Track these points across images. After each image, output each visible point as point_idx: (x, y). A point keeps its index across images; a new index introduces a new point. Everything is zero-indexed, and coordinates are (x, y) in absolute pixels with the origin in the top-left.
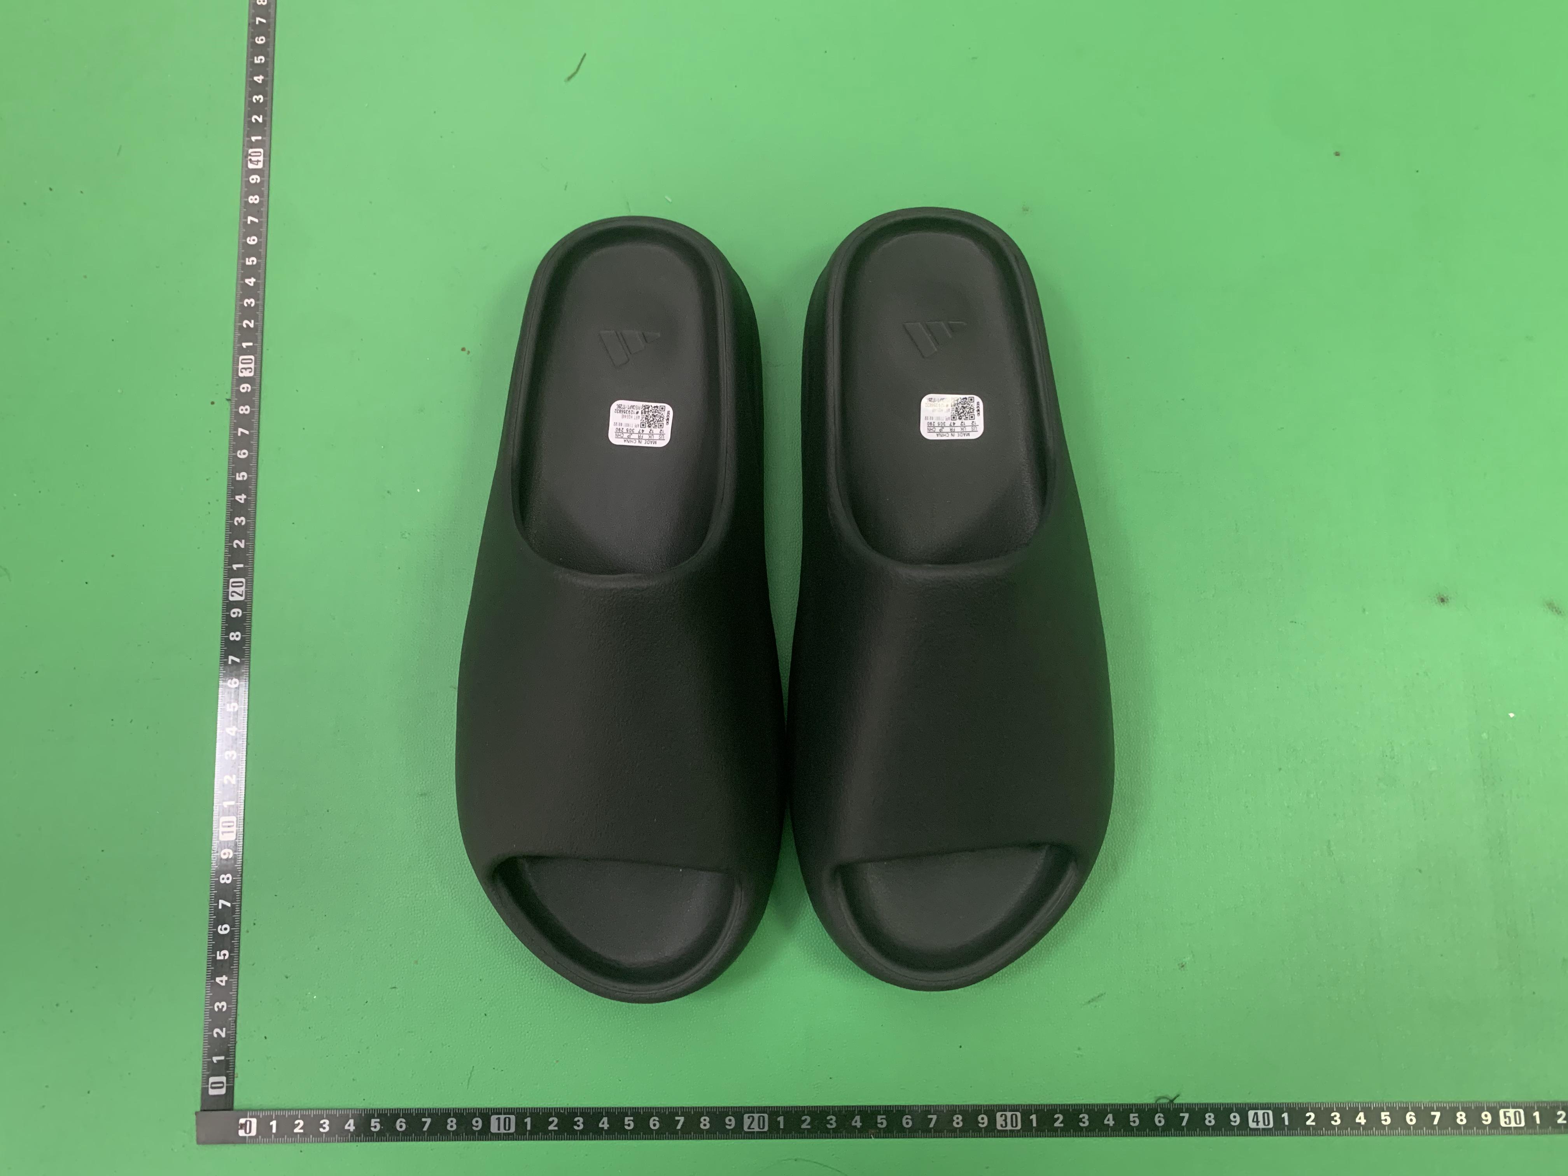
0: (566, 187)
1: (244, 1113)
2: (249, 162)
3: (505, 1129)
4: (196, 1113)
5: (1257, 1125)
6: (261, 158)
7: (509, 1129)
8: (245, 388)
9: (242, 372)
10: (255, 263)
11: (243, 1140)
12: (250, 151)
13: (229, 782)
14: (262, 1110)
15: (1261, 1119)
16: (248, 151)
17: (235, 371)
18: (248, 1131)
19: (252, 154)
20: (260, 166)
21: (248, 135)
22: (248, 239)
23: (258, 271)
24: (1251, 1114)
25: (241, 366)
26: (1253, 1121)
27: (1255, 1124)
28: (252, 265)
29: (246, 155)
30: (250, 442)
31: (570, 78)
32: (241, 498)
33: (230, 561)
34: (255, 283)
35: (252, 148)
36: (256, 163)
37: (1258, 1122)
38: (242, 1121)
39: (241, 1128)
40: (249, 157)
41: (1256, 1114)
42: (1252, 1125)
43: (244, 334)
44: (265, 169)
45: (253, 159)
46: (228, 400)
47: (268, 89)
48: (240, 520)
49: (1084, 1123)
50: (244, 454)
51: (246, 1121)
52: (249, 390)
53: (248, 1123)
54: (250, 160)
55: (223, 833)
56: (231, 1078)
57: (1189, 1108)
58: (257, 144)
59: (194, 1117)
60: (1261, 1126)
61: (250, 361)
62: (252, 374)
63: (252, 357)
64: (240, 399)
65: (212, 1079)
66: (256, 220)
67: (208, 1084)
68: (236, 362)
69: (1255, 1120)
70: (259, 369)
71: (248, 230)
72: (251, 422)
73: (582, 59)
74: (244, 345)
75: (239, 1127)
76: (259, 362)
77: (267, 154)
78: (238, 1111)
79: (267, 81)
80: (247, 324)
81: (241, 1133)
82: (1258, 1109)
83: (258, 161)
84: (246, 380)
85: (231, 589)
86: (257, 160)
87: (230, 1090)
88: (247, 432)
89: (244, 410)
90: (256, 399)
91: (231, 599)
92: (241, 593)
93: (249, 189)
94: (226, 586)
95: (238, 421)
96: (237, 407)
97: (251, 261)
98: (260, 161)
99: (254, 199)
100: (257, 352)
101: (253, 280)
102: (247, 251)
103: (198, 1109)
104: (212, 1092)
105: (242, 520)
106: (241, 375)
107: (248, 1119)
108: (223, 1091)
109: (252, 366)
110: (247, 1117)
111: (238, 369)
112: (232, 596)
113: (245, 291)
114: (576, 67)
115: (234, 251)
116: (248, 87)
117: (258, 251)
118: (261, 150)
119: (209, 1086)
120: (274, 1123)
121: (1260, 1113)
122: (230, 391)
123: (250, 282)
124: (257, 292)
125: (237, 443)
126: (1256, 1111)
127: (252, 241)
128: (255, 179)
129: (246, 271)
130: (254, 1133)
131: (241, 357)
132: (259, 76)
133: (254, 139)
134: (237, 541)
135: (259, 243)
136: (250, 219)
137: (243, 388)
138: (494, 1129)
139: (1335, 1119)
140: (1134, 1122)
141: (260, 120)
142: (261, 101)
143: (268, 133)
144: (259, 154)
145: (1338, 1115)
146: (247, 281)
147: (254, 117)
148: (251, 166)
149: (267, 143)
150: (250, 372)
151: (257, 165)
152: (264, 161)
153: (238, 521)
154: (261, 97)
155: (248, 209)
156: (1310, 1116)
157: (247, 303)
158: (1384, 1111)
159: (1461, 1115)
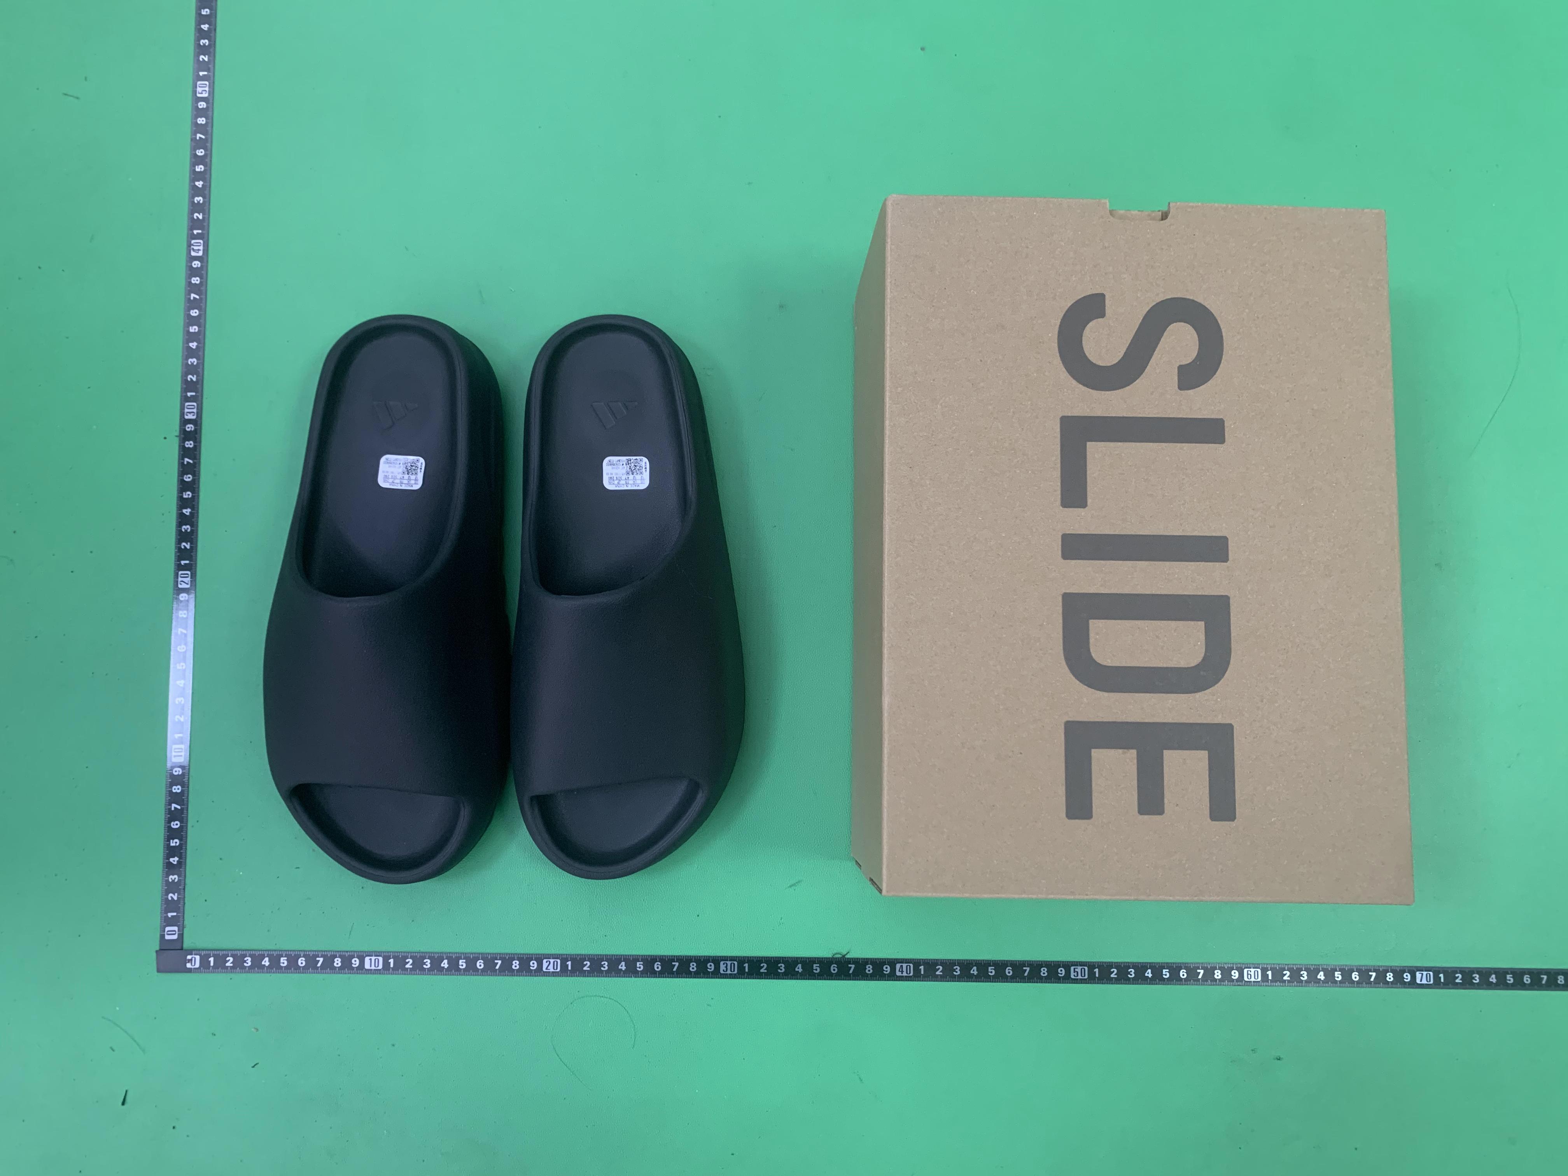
1: (190, 952)
2: (192, 251)
3: (375, 966)
4: (156, 951)
5: (902, 974)
6: (201, 248)
7: (378, 967)
8: (190, 427)
9: (187, 415)
10: (197, 330)
11: (190, 971)
12: (193, 241)
13: (179, 720)
14: (203, 950)
15: (904, 969)
16: (191, 242)
17: (182, 414)
18: (193, 964)
19: (194, 244)
20: (200, 254)
21: (191, 228)
22: (191, 311)
23: (199, 337)
24: (898, 966)
25: (186, 410)
26: (899, 971)
27: (901, 973)
28: (195, 332)
29: (189, 245)
30: (193, 469)
32: (186, 511)
33: (179, 558)
34: (196, 346)
35: (194, 239)
36: (197, 251)
37: (902, 972)
38: (189, 957)
39: (188, 962)
40: (192, 247)
41: (902, 966)
42: (898, 974)
43: (188, 386)
44: (204, 256)
45: (195, 248)
46: (176, 436)
47: (207, 192)
49: (781, 970)
50: (189, 478)
51: (192, 957)
52: (193, 429)
53: (193, 959)
54: (193, 249)
55: (174, 757)
56: (182, 929)
57: (856, 961)
58: (198, 237)
59: (155, 954)
60: (905, 974)
61: (193, 407)
62: (194, 417)
63: (195, 404)
64: (186, 436)
65: (167, 929)
66: (197, 297)
67: (165, 932)
68: (182, 407)
69: (901, 970)
70: (200, 413)
71: (191, 304)
72: (195, 453)
74: (189, 394)
75: (187, 961)
76: (199, 407)
77: (206, 244)
78: (186, 950)
79: (206, 186)
80: (191, 378)
81: (189, 965)
82: (903, 963)
83: (199, 250)
84: (190, 421)
85: (178, 579)
86: (198, 248)
87: (181, 936)
88: (191, 461)
89: (189, 444)
90: (197, 436)
91: (178, 586)
92: (187, 582)
93: (192, 272)
94: (176, 576)
95: (185, 452)
96: (184, 442)
97: (194, 329)
99: (196, 280)
100: (198, 399)
101: (195, 344)
102: (190, 321)
103: (158, 948)
104: (167, 937)
105: (186, 527)
106: (186, 417)
107: (193, 956)
108: (175, 937)
109: (195, 411)
110: (192, 955)
111: (184, 412)
112: (181, 584)
113: (189, 353)
115: (180, 321)
116: (191, 190)
117: (198, 321)
118: (201, 241)
119: (166, 933)
120: (212, 959)
121: (904, 965)
122: (178, 430)
123: (193, 346)
124: (198, 354)
125: (184, 469)
126: (901, 964)
127: (194, 313)
128: (196, 264)
129: (189, 337)
130: (197, 965)
131: (186, 404)
132: (199, 181)
133: (195, 232)
134: (184, 544)
135: (200, 315)
136: (193, 296)
137: (188, 428)
138: (367, 966)
139: (956, 970)
140: (816, 970)
141: (201, 217)
142: (201, 202)
143: (206, 227)
144: (199, 244)
145: (959, 968)
146: (191, 345)
147: (196, 215)
148: (193, 254)
149: (206, 235)
150: (193, 415)
151: (198, 253)
152: (204, 250)
153: (184, 529)
154: (201, 198)
155: (191, 288)
156: (939, 968)
157: (191, 362)
158: (990, 966)
159: (1044, 970)
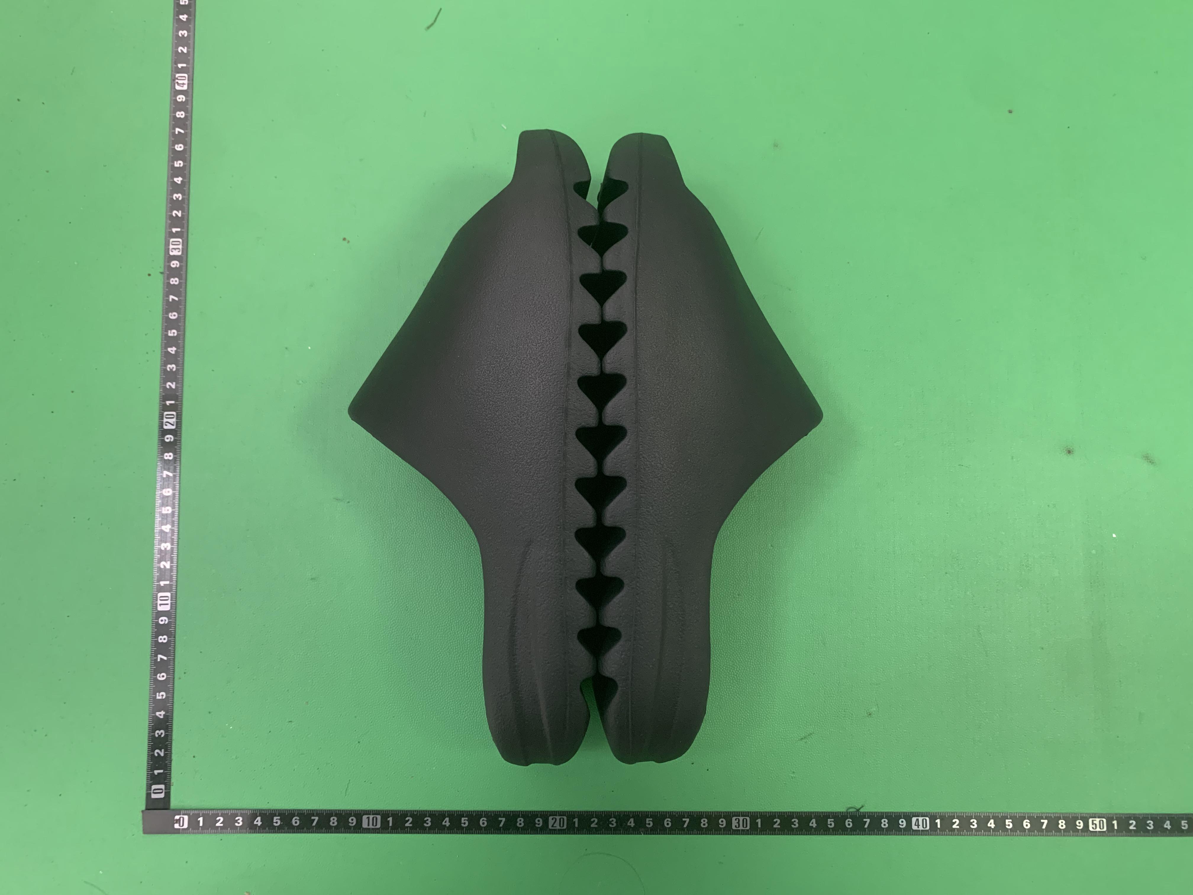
0: (425, 114)
1: (178, 811)
2: (176, 84)
3: (373, 825)
4: (143, 811)
5: (918, 827)
6: (186, 82)
7: (376, 825)
8: (175, 264)
9: (172, 251)
10: (181, 165)
11: (178, 831)
12: (177, 75)
13: (165, 566)
14: (192, 810)
15: (921, 823)
16: (175, 76)
17: (167, 250)
18: (181, 825)
19: (179, 78)
20: (185, 88)
21: (176, 62)
22: (176, 146)
23: (183, 172)
24: (914, 819)
25: (171, 247)
26: (915, 825)
27: (917, 827)
28: (180, 167)
29: (174, 79)
30: (179, 306)
31: (428, 28)
32: (172, 350)
33: (164, 398)
34: (182, 181)
35: (178, 73)
36: (182, 85)
37: (918, 826)
38: (177, 817)
39: (176, 823)
40: (177, 81)
41: (918, 820)
42: (914, 828)
43: (174, 221)
44: (189, 90)
45: (180, 82)
46: (161, 273)
47: (191, 26)
48: (172, 367)
49: (795, 825)
50: (175, 315)
51: (180, 818)
52: (178, 266)
53: (182, 819)
54: (177, 83)
55: (161, 605)
56: (168, 786)
57: (871, 815)
58: (182, 70)
59: (140, 815)
60: (921, 828)
61: (178, 243)
62: (180, 254)
63: (180, 240)
64: (171, 272)
65: (154, 787)
66: (182, 131)
67: (151, 790)
68: (167, 244)
69: (917, 824)
70: (185, 250)
71: (176, 139)
72: (180, 290)
73: (439, 13)
74: (174, 230)
75: (175, 822)
76: (185, 244)
77: (191, 79)
78: (173, 810)
79: (190, 19)
80: (175, 214)
81: (176, 826)
82: (919, 817)
83: (183, 84)
84: (175, 258)
85: (165, 420)
87: (168, 795)
88: (176, 299)
89: (174, 281)
90: (183, 273)
91: (165, 427)
92: (172, 423)
93: (177, 106)
94: (161, 417)
95: (169, 289)
96: (168, 279)
97: (178, 164)
98: (185, 84)
99: (180, 114)
100: (183, 235)
101: (180, 179)
102: (175, 155)
103: (144, 808)
104: (154, 796)
105: (173, 367)
106: (171, 254)
107: (182, 816)
108: (162, 796)
109: (180, 247)
110: (180, 815)
111: (169, 249)
112: (166, 425)
113: (174, 188)
114: (434, 19)
115: (165, 155)
116: (175, 24)
117: (183, 156)
118: (186, 75)
119: (152, 792)
120: (201, 819)
121: (920, 819)
122: (162, 266)
123: (178, 181)
124: (183, 188)
125: (169, 307)
126: (918, 818)
127: (179, 148)
128: (181, 98)
129: (174, 172)
130: (186, 826)
131: (172, 240)
132: (184, 15)
133: (180, 66)
134: (169, 383)
135: (185, 150)
136: (177, 130)
137: (173, 264)
138: (365, 825)
139: (973, 824)
140: (831, 825)
141: (185, 51)
142: (186, 35)
143: (191, 61)
144: (184, 78)
145: (975, 821)
146: (176, 179)
147: (180, 48)
148: (178, 88)
149: (191, 70)
150: (179, 252)
151: (183, 87)
152: (188, 84)
153: (170, 368)
154: (185, 32)
155: (176, 122)
156: (956, 822)
157: (176, 197)
158: (1008, 819)
159: (1062, 822)
